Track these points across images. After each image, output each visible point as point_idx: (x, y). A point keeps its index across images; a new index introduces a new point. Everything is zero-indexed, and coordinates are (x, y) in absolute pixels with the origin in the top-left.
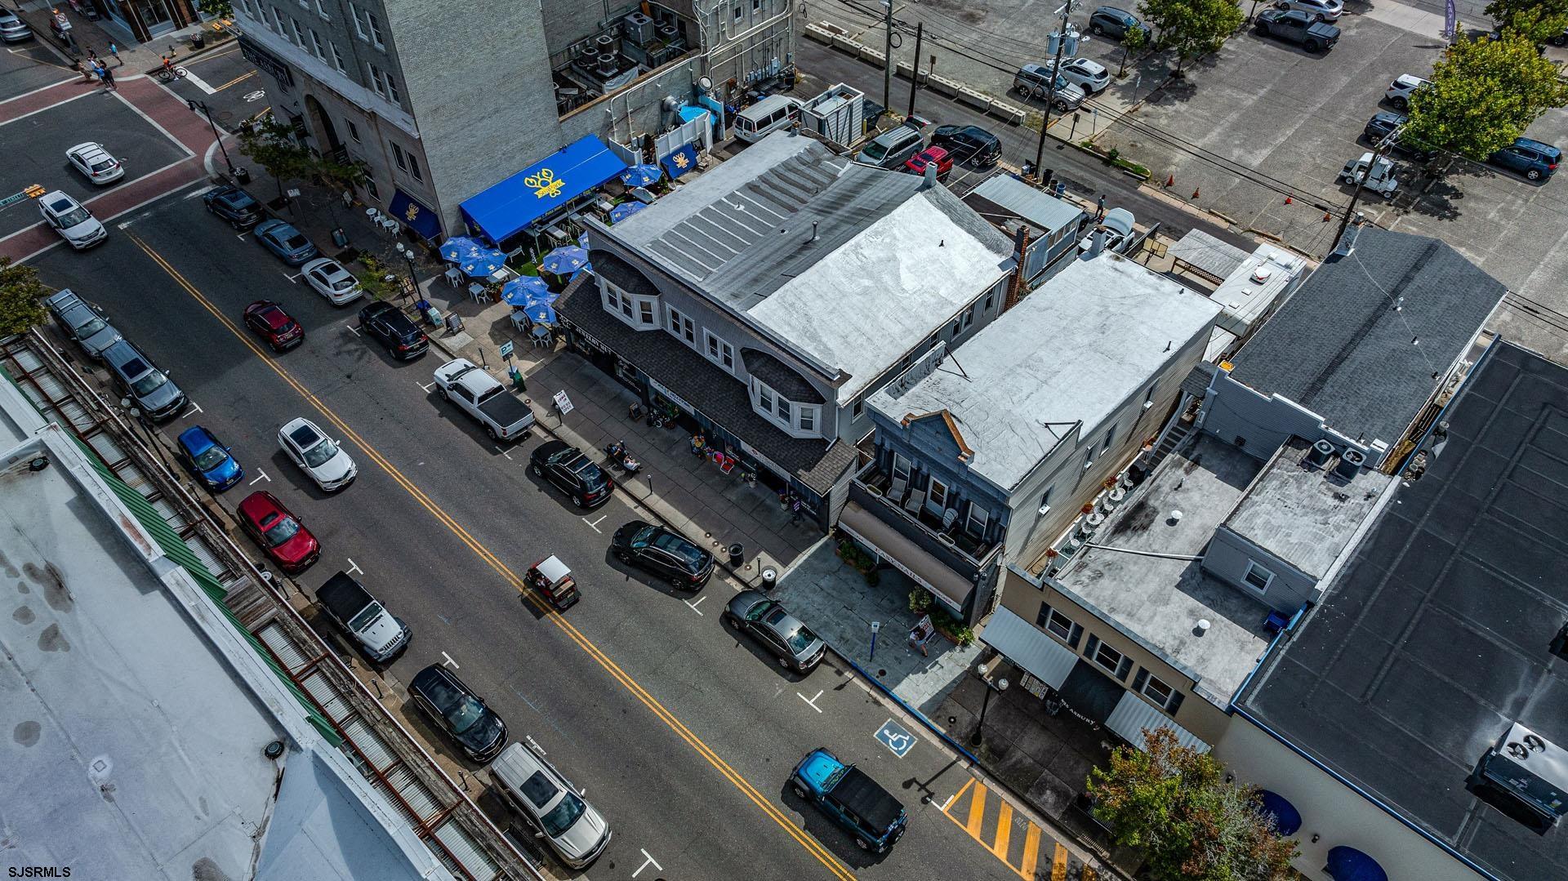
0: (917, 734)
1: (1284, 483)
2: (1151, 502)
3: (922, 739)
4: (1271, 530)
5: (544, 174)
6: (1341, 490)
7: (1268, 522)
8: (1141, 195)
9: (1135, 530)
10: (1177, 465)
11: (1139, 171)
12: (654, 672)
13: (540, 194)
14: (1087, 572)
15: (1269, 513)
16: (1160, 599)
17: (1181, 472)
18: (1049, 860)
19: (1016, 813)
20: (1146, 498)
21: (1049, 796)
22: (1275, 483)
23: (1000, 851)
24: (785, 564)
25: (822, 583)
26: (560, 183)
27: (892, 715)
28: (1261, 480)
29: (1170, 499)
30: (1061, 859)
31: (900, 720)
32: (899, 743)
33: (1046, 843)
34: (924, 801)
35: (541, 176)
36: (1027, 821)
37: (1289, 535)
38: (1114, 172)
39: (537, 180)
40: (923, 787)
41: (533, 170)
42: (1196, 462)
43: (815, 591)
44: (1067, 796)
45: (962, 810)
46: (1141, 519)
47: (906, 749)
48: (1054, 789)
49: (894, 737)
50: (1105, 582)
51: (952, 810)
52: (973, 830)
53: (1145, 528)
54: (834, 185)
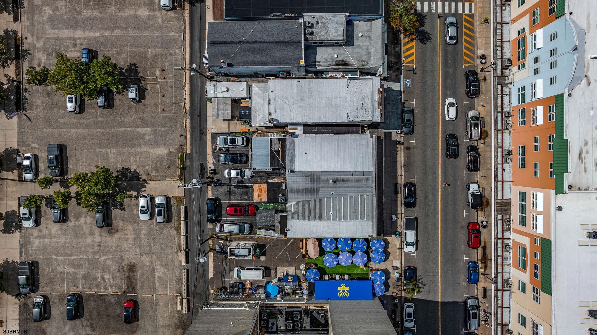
0: (404, 80)
1: (321, 35)
2: (335, 63)
3: (404, 79)
4: (336, 31)
5: (341, 295)
6: (315, 24)
7: (335, 33)
8: (192, 150)
9: (345, 62)
10: (319, 65)
11: (181, 158)
12: (434, 135)
13: (348, 288)
14: (364, 63)
15: (332, 34)
16: (359, 46)
17: (320, 63)
18: (408, 42)
19: (404, 53)
20: (334, 65)
21: (397, 49)
22: (322, 37)
23: (413, 50)
24: (391, 133)
25: (388, 122)
26: (339, 288)
27: (404, 87)
28: (323, 41)
29: (331, 60)
30: (406, 40)
31: (403, 85)
32: (408, 82)
33: (405, 44)
34: (416, 68)
35: (342, 294)
36: (403, 51)
37: (336, 27)
38: (187, 164)
39: (345, 294)
40: (413, 71)
41: (344, 298)
42: (315, 62)
43: (392, 122)
44: (394, 47)
46: (341, 62)
47: (408, 80)
48: (395, 50)
49: (408, 83)
50: (363, 59)
51: (413, 63)
52: (413, 57)
53: (343, 60)
54: (302, 200)
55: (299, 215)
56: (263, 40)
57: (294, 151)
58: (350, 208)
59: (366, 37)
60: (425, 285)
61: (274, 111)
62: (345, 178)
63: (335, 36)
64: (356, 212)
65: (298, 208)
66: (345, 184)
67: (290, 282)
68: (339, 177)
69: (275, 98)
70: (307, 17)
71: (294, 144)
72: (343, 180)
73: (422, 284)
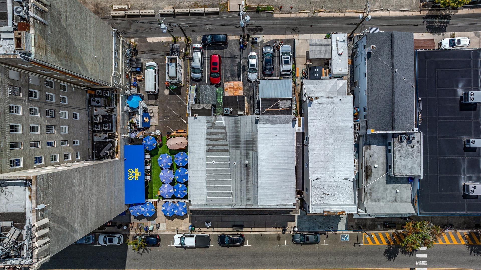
0: (348, 233)
1: (399, 151)
2: (368, 165)
3: (349, 234)
4: (404, 167)
5: (130, 172)
6: (411, 144)
7: (402, 165)
8: (277, 19)
9: (370, 175)
10: (366, 149)
11: (268, 8)
12: (293, 264)
13: (137, 179)
14: (368, 195)
15: (401, 163)
16: (386, 190)
17: (368, 150)
18: (386, 238)
19: (375, 234)
20: (366, 164)
21: (379, 226)
22: (397, 152)
23: (378, 243)
24: (294, 221)
25: (305, 219)
26: (136, 170)
27: (341, 234)
28: (394, 153)
29: (371, 160)
30: (388, 236)
31: (342, 233)
32: (346, 238)
33: (384, 235)
34: (360, 246)
35: (131, 173)
36: (377, 233)
37: (408, 166)
38: (263, 15)
39: (131, 175)
40: (357, 243)
41: (126, 175)
42: (370, 145)
43: (305, 222)
44: (382, 224)
45: (366, 242)
46: (369, 171)
47: (348, 238)
48: (379, 225)
49: (344, 238)
50: (373, 194)
52: (371, 243)
53: (371, 173)
54: (227, 131)
55: (211, 128)
56: (396, 90)
57: (278, 123)
58: (219, 182)
59: (396, 197)
60: (141, 255)
61: (320, 102)
62: (251, 177)
63: (398, 165)
64: (214, 187)
65: (219, 128)
66: (244, 177)
67: (143, 120)
68: (251, 170)
69: (334, 103)
70: (419, 136)
71: (286, 123)
72: (248, 175)
73: (143, 252)
